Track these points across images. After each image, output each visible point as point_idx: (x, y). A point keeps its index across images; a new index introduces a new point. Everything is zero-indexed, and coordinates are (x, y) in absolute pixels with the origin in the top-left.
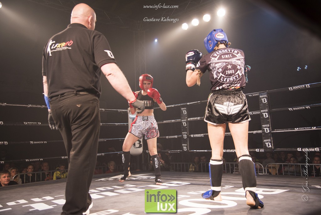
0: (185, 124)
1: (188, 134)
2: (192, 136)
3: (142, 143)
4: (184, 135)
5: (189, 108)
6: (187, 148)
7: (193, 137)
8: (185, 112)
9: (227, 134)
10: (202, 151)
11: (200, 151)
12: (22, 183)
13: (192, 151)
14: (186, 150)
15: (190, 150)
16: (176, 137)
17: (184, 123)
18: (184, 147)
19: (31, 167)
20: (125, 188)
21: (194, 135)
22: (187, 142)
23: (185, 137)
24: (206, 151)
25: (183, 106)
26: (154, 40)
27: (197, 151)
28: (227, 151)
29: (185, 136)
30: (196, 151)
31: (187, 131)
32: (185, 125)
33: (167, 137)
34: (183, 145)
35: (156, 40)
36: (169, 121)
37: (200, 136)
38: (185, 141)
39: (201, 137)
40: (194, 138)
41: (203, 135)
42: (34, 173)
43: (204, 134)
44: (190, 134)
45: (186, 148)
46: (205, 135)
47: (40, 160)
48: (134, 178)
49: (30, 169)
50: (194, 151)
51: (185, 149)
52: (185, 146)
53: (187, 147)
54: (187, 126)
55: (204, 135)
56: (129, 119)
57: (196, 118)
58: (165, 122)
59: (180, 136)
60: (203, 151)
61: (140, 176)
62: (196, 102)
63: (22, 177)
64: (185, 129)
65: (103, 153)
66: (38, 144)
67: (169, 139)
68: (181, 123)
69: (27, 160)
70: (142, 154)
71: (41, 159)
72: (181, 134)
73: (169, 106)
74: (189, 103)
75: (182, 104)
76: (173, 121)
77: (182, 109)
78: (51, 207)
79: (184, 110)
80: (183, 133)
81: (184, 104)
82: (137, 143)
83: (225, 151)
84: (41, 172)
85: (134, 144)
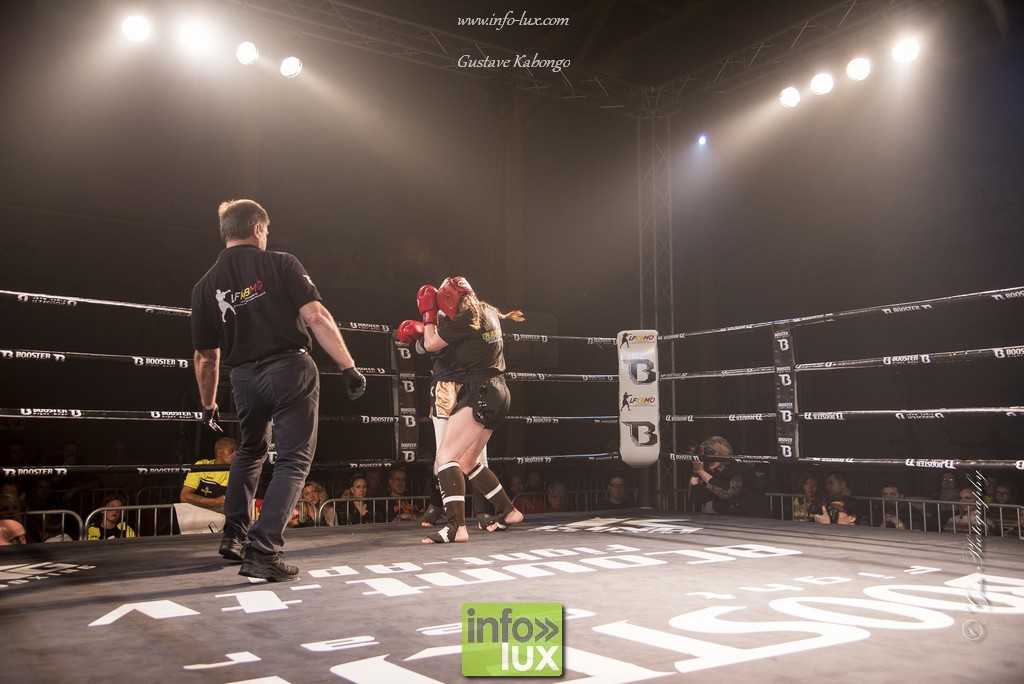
0: (786, 380)
1: (797, 411)
2: (807, 416)
3: (656, 432)
4: (784, 412)
5: (795, 332)
6: (793, 451)
8: (784, 344)
9: (919, 415)
10: (837, 460)
11: (834, 460)
12: (339, 525)
13: (808, 459)
14: (790, 455)
15: (800, 457)
16: (759, 417)
17: (783, 376)
18: (784, 447)
19: (360, 482)
20: (612, 553)
21: (815, 415)
22: (793, 432)
23: (787, 418)
24: (851, 461)
25: (779, 328)
26: (697, 140)
27: (824, 460)
28: (918, 464)
29: (787, 416)
30: (818, 459)
31: (792, 401)
32: (786, 382)
33: (732, 418)
34: (780, 439)
35: (702, 140)
36: (739, 372)
38: (787, 429)
39: (835, 421)
40: (813, 421)
41: (841, 413)
42: (371, 499)
43: (846, 412)
44: (803, 410)
45: (789, 448)
46: (849, 415)
48: (635, 530)
49: (359, 488)
50: (815, 459)
51: (787, 451)
52: (785, 444)
53: (792, 445)
54: (792, 386)
55: (844, 416)
56: (621, 364)
57: (820, 365)
58: (725, 373)
59: (770, 415)
60: (842, 460)
61: (651, 525)
62: (822, 316)
63: (340, 507)
64: (786, 394)
65: (548, 455)
66: (382, 423)
67: (737, 422)
68: (775, 377)
69: (352, 465)
70: (657, 462)
72: (774, 409)
73: (737, 328)
74: (798, 320)
75: (777, 322)
76: (750, 371)
77: (776, 335)
78: (415, 590)
79: (781, 338)
80: (780, 405)
81: (782, 322)
82: (643, 430)
83: (911, 464)
84: (387, 499)
85: (635, 434)
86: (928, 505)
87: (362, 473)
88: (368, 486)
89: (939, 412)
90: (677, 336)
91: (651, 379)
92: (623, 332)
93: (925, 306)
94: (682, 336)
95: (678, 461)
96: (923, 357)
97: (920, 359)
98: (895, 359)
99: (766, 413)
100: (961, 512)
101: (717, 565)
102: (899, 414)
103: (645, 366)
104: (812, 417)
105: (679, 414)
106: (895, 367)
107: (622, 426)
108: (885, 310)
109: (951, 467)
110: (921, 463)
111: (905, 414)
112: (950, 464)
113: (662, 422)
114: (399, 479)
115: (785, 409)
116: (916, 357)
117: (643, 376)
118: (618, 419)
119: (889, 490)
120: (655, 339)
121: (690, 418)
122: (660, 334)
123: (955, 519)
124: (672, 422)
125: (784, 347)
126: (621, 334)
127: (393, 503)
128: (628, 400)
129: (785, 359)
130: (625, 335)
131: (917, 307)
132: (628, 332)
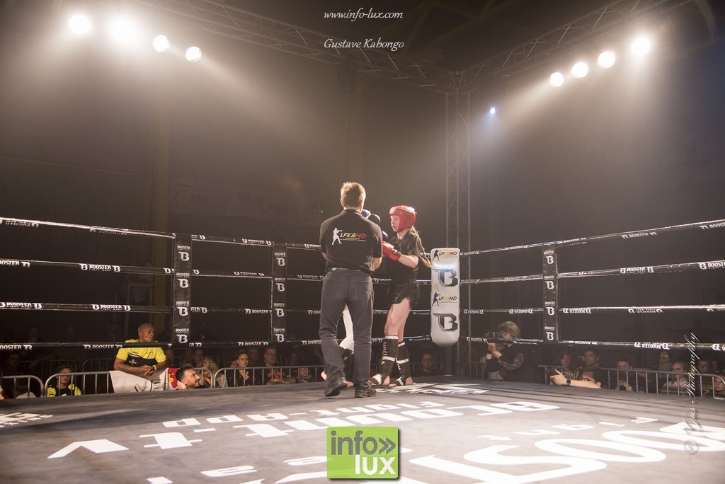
0: (550, 285)
1: (558, 308)
2: (565, 310)
3: (457, 321)
4: (549, 308)
5: (559, 251)
6: (554, 336)
7: (567, 312)
8: (551, 260)
9: (645, 310)
10: (586, 342)
11: (583, 342)
12: (229, 386)
13: (565, 342)
14: (552, 339)
15: (559, 340)
16: (530, 311)
17: (548, 283)
18: (548, 333)
19: (243, 356)
20: (424, 408)
21: (571, 310)
22: (555, 322)
23: (551, 313)
24: (596, 343)
25: (547, 248)
27: (576, 342)
28: (643, 346)
29: (551, 311)
30: (572, 342)
31: (554, 300)
32: (550, 286)
33: (511, 311)
34: (546, 328)
35: (493, 111)
36: (517, 279)
37: (583, 312)
38: (550, 321)
39: (585, 314)
40: (569, 314)
41: (589, 309)
42: (251, 368)
43: (593, 308)
44: (562, 306)
45: (552, 334)
46: (595, 310)
47: (262, 344)
48: (440, 392)
49: (243, 360)
50: (570, 342)
51: (550, 336)
52: (549, 331)
53: (554, 332)
54: (554, 289)
55: (591, 310)
56: (433, 272)
57: (575, 273)
58: (507, 279)
59: (539, 310)
60: (589, 343)
61: (452, 388)
62: (578, 240)
63: (229, 374)
64: (550, 295)
65: (380, 337)
66: (260, 314)
67: (515, 314)
68: (542, 282)
69: (240, 343)
70: (457, 343)
71: (264, 343)
72: (542, 306)
73: (517, 247)
74: (561, 242)
75: (546, 244)
76: (525, 278)
77: (545, 253)
78: (283, 433)
79: (548, 255)
80: (546, 303)
81: (549, 244)
82: (447, 320)
83: (638, 346)
84: (263, 368)
85: (442, 323)
86: (650, 375)
87: (246, 349)
88: (249, 359)
89: (659, 308)
90: (473, 253)
91: (454, 283)
92: (435, 249)
93: (652, 234)
94: (477, 253)
95: (472, 342)
96: (648, 268)
97: (646, 269)
98: (629, 269)
99: (536, 308)
100: (673, 379)
101: (499, 416)
102: (631, 309)
103: (450, 274)
104: (569, 311)
105: (473, 308)
106: (628, 275)
107: (433, 317)
108: (623, 236)
109: (667, 348)
110: (645, 345)
111: (635, 310)
112: (666, 346)
113: (461, 314)
114: (271, 354)
115: (550, 306)
116: (644, 268)
117: (448, 281)
118: (430, 312)
119: (622, 364)
120: (458, 255)
121: (482, 312)
122: (461, 252)
123: (668, 384)
124: (467, 315)
125: (550, 261)
126: (433, 251)
127: (267, 371)
128: (438, 298)
129: (551, 270)
130: (437, 251)
131: (647, 234)
132: (438, 249)
